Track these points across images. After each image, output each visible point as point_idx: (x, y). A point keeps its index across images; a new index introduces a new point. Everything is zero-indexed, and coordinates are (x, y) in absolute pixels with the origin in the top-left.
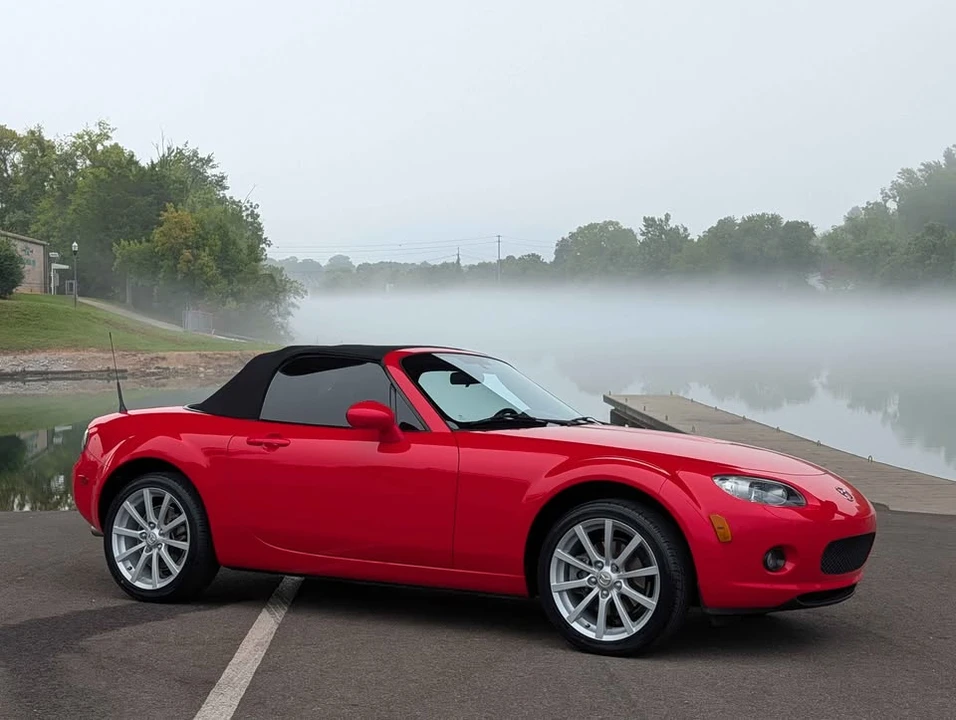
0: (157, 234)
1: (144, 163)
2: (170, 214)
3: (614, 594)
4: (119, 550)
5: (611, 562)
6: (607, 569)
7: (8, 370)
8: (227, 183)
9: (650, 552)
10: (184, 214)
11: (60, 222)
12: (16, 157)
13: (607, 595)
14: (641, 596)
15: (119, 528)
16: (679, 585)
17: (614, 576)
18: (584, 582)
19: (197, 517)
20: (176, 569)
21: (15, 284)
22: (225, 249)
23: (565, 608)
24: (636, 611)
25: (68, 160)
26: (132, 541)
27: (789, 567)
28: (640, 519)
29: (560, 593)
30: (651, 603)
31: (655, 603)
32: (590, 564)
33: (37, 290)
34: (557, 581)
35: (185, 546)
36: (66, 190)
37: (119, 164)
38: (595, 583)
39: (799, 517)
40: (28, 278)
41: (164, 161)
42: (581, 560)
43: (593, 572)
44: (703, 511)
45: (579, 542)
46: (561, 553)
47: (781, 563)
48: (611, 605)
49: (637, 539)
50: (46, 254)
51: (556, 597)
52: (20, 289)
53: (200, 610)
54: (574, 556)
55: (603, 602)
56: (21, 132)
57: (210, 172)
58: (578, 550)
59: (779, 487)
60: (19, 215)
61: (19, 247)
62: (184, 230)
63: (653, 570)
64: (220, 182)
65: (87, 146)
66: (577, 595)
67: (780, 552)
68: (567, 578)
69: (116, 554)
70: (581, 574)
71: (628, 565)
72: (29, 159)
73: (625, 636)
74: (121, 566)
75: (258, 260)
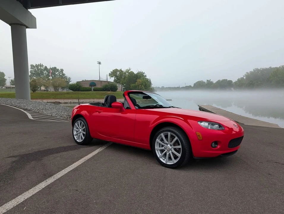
0: (136, 83)
1: (135, 73)
2: (138, 80)
3: (170, 152)
4: (75, 133)
5: (170, 143)
6: (169, 145)
8: (147, 76)
9: (179, 142)
10: (140, 80)
11: (124, 82)
12: (118, 73)
13: (169, 152)
14: (177, 153)
15: (75, 128)
16: (187, 151)
17: (170, 147)
18: (163, 148)
19: (87, 127)
20: (83, 138)
21: (117, 90)
22: (145, 85)
23: (159, 154)
24: (176, 157)
25: (125, 73)
26: (77, 132)
27: (219, 147)
28: (177, 133)
29: (158, 150)
30: (179, 155)
31: (180, 155)
32: (165, 143)
33: (121, 91)
34: (157, 147)
35: (85, 133)
36: (125, 77)
37: (131, 74)
38: (166, 149)
39: (222, 133)
40: (118, 89)
41: (138, 73)
42: (163, 142)
43: (166, 146)
44: (194, 130)
45: (162, 138)
46: (158, 140)
47: (216, 146)
48: (170, 154)
49: (176, 138)
50: (122, 86)
51: (156, 151)
52: (117, 91)
53: (88, 147)
54: (161, 141)
55: (168, 154)
56: (119, 69)
57: (144, 75)
58: (162, 140)
59: (217, 125)
60: (119, 81)
61: (118, 85)
62: (140, 82)
63: (180, 147)
64: (146, 76)
65: (128, 71)
66: (162, 151)
67: (216, 143)
68: (159, 147)
69: (74, 134)
70: (163, 146)
71: (174, 145)
72: (120, 73)
73: (173, 163)
74: (75, 136)
75: (150, 86)
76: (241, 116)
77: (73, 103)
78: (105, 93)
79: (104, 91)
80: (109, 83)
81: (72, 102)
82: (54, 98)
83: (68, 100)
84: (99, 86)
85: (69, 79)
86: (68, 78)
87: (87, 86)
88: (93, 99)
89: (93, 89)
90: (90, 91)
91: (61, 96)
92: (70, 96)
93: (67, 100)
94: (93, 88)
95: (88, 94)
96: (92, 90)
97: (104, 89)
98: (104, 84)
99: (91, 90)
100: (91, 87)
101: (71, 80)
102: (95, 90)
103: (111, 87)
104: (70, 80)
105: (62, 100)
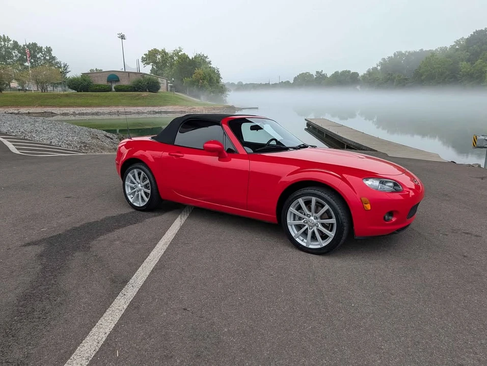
0: (193, 76)
1: (191, 58)
2: (197, 71)
3: (315, 228)
4: (128, 191)
5: (314, 215)
6: (312, 218)
7: (157, 111)
8: (211, 63)
9: (332, 213)
10: (200, 71)
11: (170, 73)
12: (159, 57)
13: (312, 228)
14: (325, 230)
15: (127, 183)
16: (345, 228)
17: (315, 221)
18: (302, 222)
19: (153, 181)
20: (147, 200)
21: (159, 89)
22: (210, 80)
23: (293, 232)
24: (324, 237)
25: (172, 57)
26: (132, 188)
27: (394, 219)
28: (329, 198)
29: (291, 225)
30: (332, 234)
31: (333, 235)
32: (305, 214)
33: (165, 91)
34: (290, 220)
35: (149, 191)
36: (172, 65)
37: (184, 58)
38: (307, 223)
40: (162, 87)
41: (195, 57)
42: (301, 213)
43: (306, 219)
44: (358, 196)
45: (300, 205)
46: (292, 209)
47: (390, 218)
48: (313, 232)
49: (327, 207)
50: (167, 81)
51: (289, 227)
52: (160, 90)
54: (298, 210)
55: (310, 232)
56: (160, 50)
57: (207, 60)
58: (299, 208)
59: (391, 182)
60: (161, 72)
61: (160, 80)
62: (200, 75)
63: (333, 221)
64: (210, 63)
65: (176, 53)
66: (299, 227)
67: (391, 214)
68: (294, 220)
70: (300, 219)
71: (322, 217)
72: (162, 57)
73: (319, 247)
74: (129, 197)
75: (219, 83)
76: (378, 138)
77: (79, 114)
78: (139, 95)
79: (135, 91)
80: (143, 77)
81: (77, 112)
82: (41, 106)
83: (69, 109)
84: (125, 82)
85: (64, 67)
86: (63, 65)
87: (103, 82)
88: (117, 106)
89: (115, 88)
90: (108, 91)
91: (55, 100)
92: (72, 101)
93: (66, 109)
94: (114, 86)
95: (106, 97)
96: (114, 90)
97: (134, 88)
98: (134, 78)
99: (110, 90)
100: (110, 84)
101: (68, 70)
102: (117, 90)
103: (148, 84)
104: (66, 70)
105: (58, 109)
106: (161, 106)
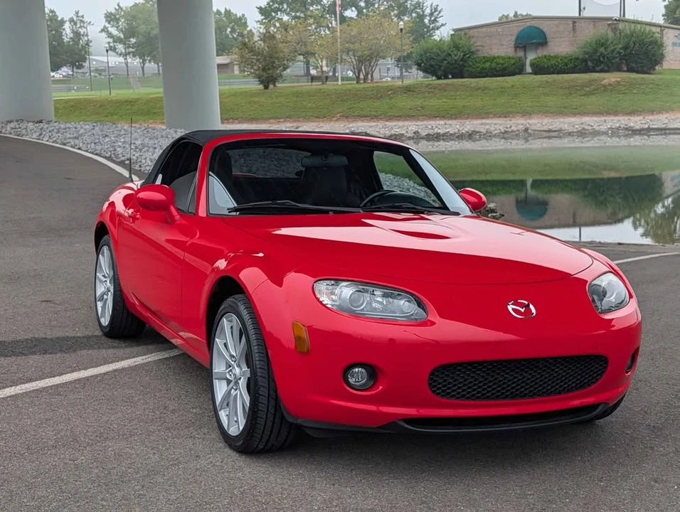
7: (638, 127)
21: (658, 63)
52: (661, 67)
61: (669, 35)
77: (429, 138)
78: (591, 82)
79: (587, 70)
80: (615, 30)
81: (424, 133)
82: (346, 117)
83: (406, 123)
84: (561, 47)
85: (431, 14)
86: (428, 11)
87: (503, 49)
88: (526, 114)
89: (532, 65)
90: (514, 74)
91: (377, 103)
92: (418, 102)
93: (401, 123)
94: (531, 56)
95: (503, 91)
96: (529, 69)
97: (585, 61)
98: (588, 34)
99: (518, 69)
100: (521, 54)
101: (441, 21)
102: (539, 69)
103: (625, 48)
104: (435, 20)
105: (381, 124)
106: (652, 112)
